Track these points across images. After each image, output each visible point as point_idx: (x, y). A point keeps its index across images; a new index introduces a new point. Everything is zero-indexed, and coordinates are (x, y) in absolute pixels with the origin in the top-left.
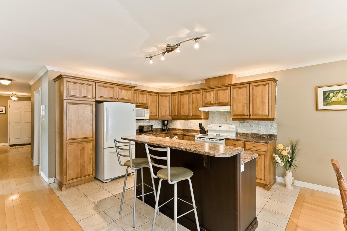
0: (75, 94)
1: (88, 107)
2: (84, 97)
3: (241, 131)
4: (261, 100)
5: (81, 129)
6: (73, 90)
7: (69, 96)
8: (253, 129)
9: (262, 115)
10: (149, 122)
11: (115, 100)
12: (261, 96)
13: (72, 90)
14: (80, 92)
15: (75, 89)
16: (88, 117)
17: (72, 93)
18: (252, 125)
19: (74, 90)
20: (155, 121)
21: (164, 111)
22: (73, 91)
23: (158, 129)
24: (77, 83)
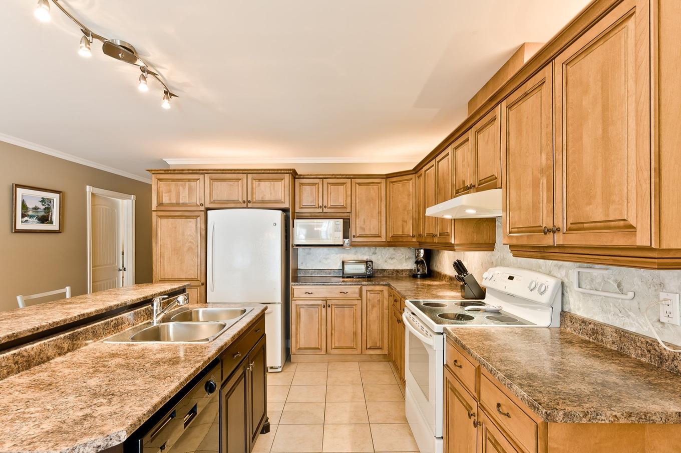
0: (170, 199)
1: (190, 222)
2: (184, 205)
3: (579, 308)
4: (600, 132)
5: (180, 262)
6: (166, 193)
7: (160, 204)
8: (630, 310)
9: (606, 226)
10: (374, 253)
11: (245, 205)
12: (599, 109)
13: (164, 194)
14: (178, 197)
15: (169, 191)
16: (192, 240)
17: (166, 200)
18: (625, 285)
19: (168, 194)
20: (394, 250)
21: (400, 223)
22: (166, 195)
23: (402, 271)
24: (173, 180)
